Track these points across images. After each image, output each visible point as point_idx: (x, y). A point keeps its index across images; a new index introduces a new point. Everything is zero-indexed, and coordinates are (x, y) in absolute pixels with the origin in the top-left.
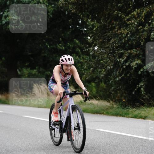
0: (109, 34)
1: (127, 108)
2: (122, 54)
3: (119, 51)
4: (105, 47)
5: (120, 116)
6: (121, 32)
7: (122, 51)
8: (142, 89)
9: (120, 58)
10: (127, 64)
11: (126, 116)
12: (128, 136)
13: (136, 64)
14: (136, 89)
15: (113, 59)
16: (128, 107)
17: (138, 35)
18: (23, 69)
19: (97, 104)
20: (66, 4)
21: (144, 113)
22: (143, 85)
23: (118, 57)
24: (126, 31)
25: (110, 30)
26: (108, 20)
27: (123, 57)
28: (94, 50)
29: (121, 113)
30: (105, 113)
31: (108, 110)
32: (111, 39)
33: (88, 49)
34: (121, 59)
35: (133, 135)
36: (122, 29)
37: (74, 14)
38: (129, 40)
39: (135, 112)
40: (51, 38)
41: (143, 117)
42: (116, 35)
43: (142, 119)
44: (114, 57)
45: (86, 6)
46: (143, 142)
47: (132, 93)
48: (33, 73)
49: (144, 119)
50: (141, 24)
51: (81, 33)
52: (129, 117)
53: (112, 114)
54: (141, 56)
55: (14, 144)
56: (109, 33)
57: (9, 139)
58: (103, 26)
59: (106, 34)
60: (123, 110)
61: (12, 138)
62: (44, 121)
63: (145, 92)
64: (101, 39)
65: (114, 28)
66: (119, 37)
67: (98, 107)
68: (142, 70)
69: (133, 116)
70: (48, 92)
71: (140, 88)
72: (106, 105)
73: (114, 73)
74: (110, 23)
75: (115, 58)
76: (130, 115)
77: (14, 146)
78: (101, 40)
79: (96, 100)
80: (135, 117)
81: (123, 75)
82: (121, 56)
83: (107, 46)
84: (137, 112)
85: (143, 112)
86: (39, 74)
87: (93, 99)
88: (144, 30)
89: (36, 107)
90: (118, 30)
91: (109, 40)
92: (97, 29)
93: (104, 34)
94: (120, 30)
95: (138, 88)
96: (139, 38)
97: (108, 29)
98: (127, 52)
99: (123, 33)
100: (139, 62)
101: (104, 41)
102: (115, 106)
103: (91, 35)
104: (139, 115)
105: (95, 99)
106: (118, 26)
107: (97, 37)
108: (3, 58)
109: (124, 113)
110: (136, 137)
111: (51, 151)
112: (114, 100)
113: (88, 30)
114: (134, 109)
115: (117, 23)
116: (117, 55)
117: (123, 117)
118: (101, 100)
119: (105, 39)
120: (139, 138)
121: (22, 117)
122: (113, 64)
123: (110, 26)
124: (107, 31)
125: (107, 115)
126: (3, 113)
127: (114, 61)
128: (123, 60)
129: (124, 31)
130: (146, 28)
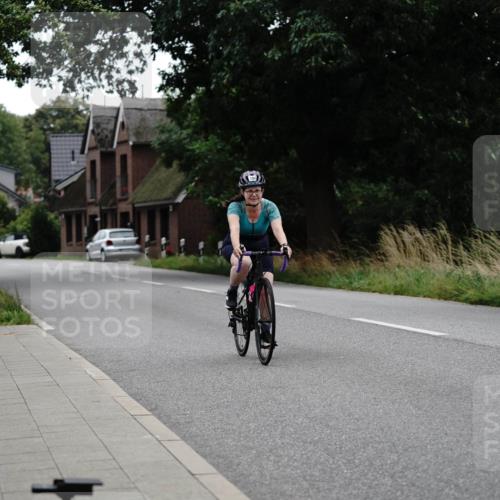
18: (349, 182)
40: (430, 90)
48: (380, 195)
55: (329, 400)
57: (316, 385)
61: (325, 382)
62: (415, 333)
70: (423, 250)
77: (330, 405)
86: (397, 198)
89: (389, 294)
108: (293, 153)
111: (437, 421)
121: (349, 321)
126: (294, 309)
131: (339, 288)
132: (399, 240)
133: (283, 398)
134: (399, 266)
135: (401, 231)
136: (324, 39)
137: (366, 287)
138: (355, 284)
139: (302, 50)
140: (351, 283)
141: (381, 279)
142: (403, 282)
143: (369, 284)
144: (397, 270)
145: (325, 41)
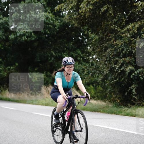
0: (106, 45)
1: (121, 108)
2: (117, 61)
3: (114, 59)
4: (102, 55)
5: (114, 114)
6: (117, 43)
7: (117, 59)
8: (134, 91)
9: (115, 64)
11: (119, 114)
12: (121, 131)
14: (128, 91)
15: (109, 65)
16: (121, 106)
17: (130, 46)
19: (95, 103)
20: (70, 19)
21: (134, 111)
22: (135, 87)
23: (113, 64)
24: (121, 42)
25: (107, 41)
26: (105, 33)
27: (118, 64)
28: (93, 58)
29: (115, 111)
30: (102, 111)
31: (104, 109)
32: (107, 49)
33: (88, 58)
34: (116, 66)
35: (126, 130)
36: (117, 40)
37: (76, 27)
39: (127, 110)
40: (57, 47)
41: (134, 115)
43: (133, 116)
44: (110, 63)
45: (87, 21)
46: (134, 137)
47: (125, 94)
49: (134, 116)
51: (83, 44)
52: (122, 115)
53: (107, 112)
55: (24, 137)
56: (106, 43)
57: (21, 132)
58: (101, 38)
59: (103, 45)
60: (117, 109)
63: (136, 93)
64: (99, 48)
65: (111, 39)
66: (114, 47)
67: (96, 106)
68: (133, 74)
69: (126, 114)
71: (132, 90)
72: (103, 105)
73: (110, 77)
75: (110, 65)
76: (123, 113)
78: (99, 50)
79: (95, 100)
80: (127, 115)
81: (118, 79)
83: (104, 55)
84: (129, 110)
87: (92, 99)
89: (44, 105)
90: (114, 42)
92: (96, 40)
93: (102, 45)
94: (116, 42)
95: (130, 89)
97: (105, 41)
98: (121, 60)
99: (118, 44)
101: (102, 50)
102: (110, 105)
103: (90, 45)
104: (131, 114)
105: (93, 99)
106: (114, 38)
107: (96, 47)
108: (17, 64)
109: (117, 111)
110: (128, 132)
112: (109, 100)
113: (89, 41)
114: (127, 108)
115: (113, 35)
116: (113, 62)
117: (116, 114)
118: (98, 100)
119: (102, 49)
120: (130, 133)
121: (31, 113)
122: (109, 69)
123: (107, 38)
124: (104, 42)
125: (104, 113)
126: (16, 110)
127: (110, 67)
128: (118, 67)
129: (119, 42)
131: (29, 104)
132: (47, 90)
133: (11, 136)
134: (47, 98)
135: (48, 87)
136: (26, 32)
137: (37, 103)
138: (34, 103)
139: (20, 35)
140: (33, 102)
141: (42, 101)
142: (48, 102)
143: (38, 103)
144: (46, 99)
145: (27, 32)
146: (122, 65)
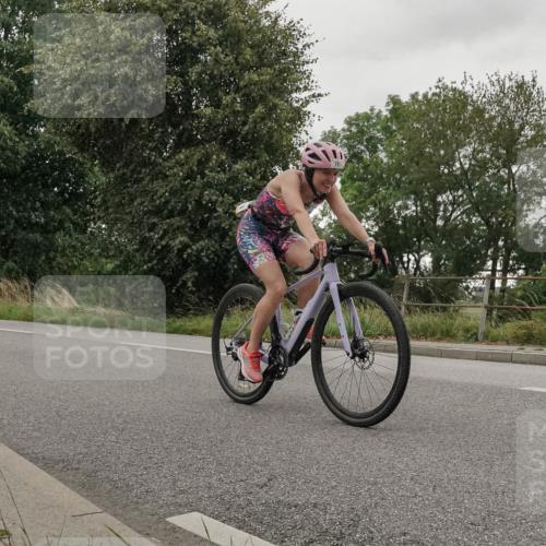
2: (154, 225)
3: (149, 219)
7: (156, 220)
8: (190, 284)
9: (150, 230)
10: (164, 243)
13: (181, 242)
14: (178, 285)
22: (191, 277)
25: (134, 184)
27: (158, 231)
32: (135, 199)
34: (152, 234)
38: (167, 202)
42: (145, 193)
49: (190, 334)
50: (190, 176)
54: (187, 229)
56: (133, 188)
63: (194, 289)
65: (143, 179)
68: (190, 251)
71: (185, 283)
74: (133, 171)
82: (152, 228)
85: (188, 323)
88: (194, 186)
90: (148, 184)
91: (132, 201)
95: (181, 282)
96: (186, 199)
98: (164, 222)
100: (184, 239)
104: (182, 329)
106: (148, 177)
115: (148, 171)
124: (129, 185)
128: (156, 236)
129: (161, 189)
130: (197, 184)
146: (166, 232)
